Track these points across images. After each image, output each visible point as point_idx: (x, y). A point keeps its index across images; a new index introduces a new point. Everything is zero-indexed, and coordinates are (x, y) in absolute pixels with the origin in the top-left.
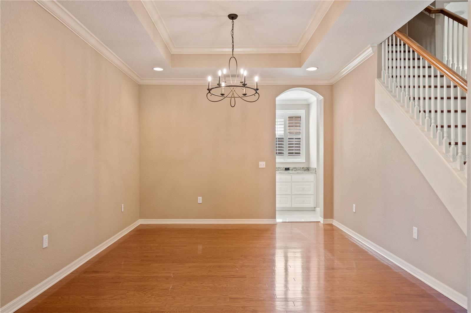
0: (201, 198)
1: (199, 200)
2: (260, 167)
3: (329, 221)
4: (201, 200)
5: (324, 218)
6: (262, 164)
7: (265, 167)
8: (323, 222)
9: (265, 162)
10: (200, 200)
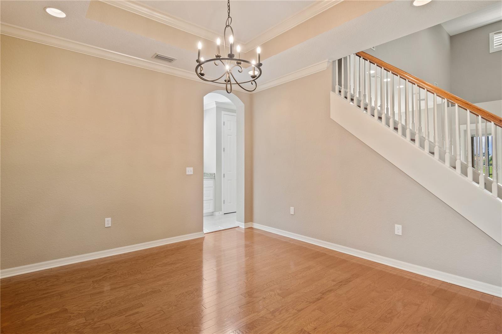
0: (110, 219)
1: (106, 223)
2: (187, 173)
3: (249, 225)
4: (110, 223)
5: (245, 222)
6: (190, 171)
7: (192, 174)
8: (245, 227)
9: (192, 168)
10: (108, 222)
